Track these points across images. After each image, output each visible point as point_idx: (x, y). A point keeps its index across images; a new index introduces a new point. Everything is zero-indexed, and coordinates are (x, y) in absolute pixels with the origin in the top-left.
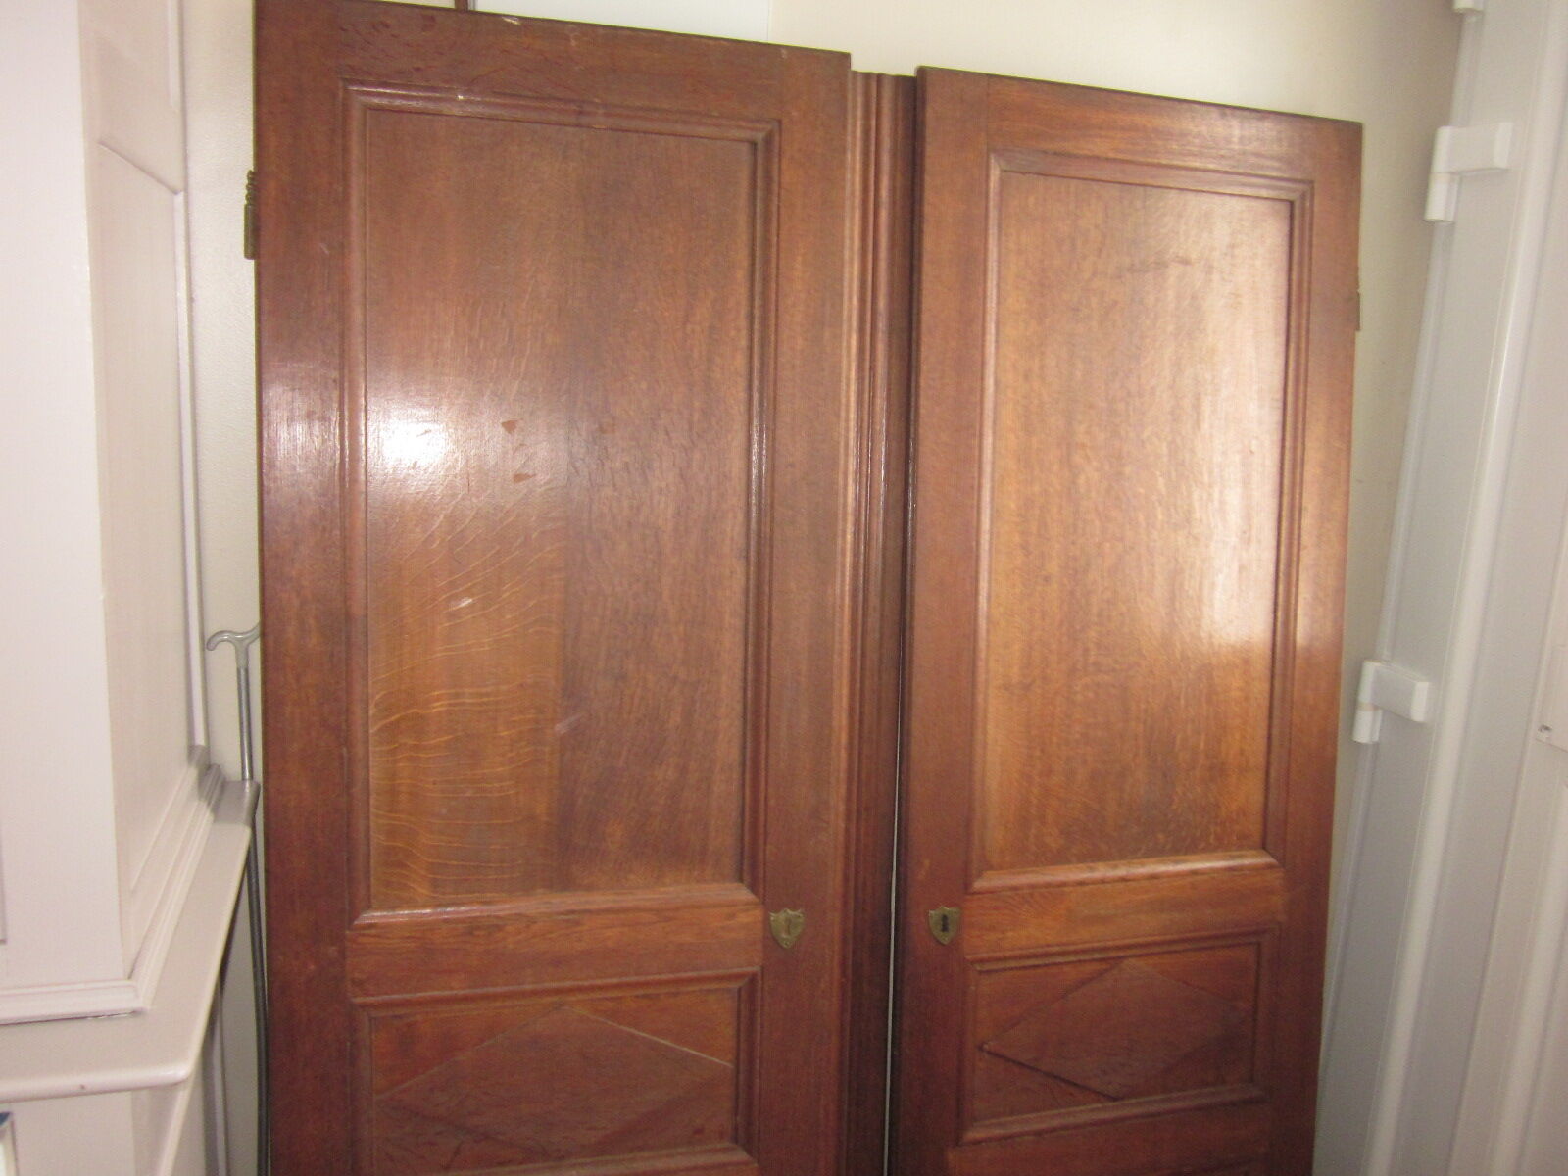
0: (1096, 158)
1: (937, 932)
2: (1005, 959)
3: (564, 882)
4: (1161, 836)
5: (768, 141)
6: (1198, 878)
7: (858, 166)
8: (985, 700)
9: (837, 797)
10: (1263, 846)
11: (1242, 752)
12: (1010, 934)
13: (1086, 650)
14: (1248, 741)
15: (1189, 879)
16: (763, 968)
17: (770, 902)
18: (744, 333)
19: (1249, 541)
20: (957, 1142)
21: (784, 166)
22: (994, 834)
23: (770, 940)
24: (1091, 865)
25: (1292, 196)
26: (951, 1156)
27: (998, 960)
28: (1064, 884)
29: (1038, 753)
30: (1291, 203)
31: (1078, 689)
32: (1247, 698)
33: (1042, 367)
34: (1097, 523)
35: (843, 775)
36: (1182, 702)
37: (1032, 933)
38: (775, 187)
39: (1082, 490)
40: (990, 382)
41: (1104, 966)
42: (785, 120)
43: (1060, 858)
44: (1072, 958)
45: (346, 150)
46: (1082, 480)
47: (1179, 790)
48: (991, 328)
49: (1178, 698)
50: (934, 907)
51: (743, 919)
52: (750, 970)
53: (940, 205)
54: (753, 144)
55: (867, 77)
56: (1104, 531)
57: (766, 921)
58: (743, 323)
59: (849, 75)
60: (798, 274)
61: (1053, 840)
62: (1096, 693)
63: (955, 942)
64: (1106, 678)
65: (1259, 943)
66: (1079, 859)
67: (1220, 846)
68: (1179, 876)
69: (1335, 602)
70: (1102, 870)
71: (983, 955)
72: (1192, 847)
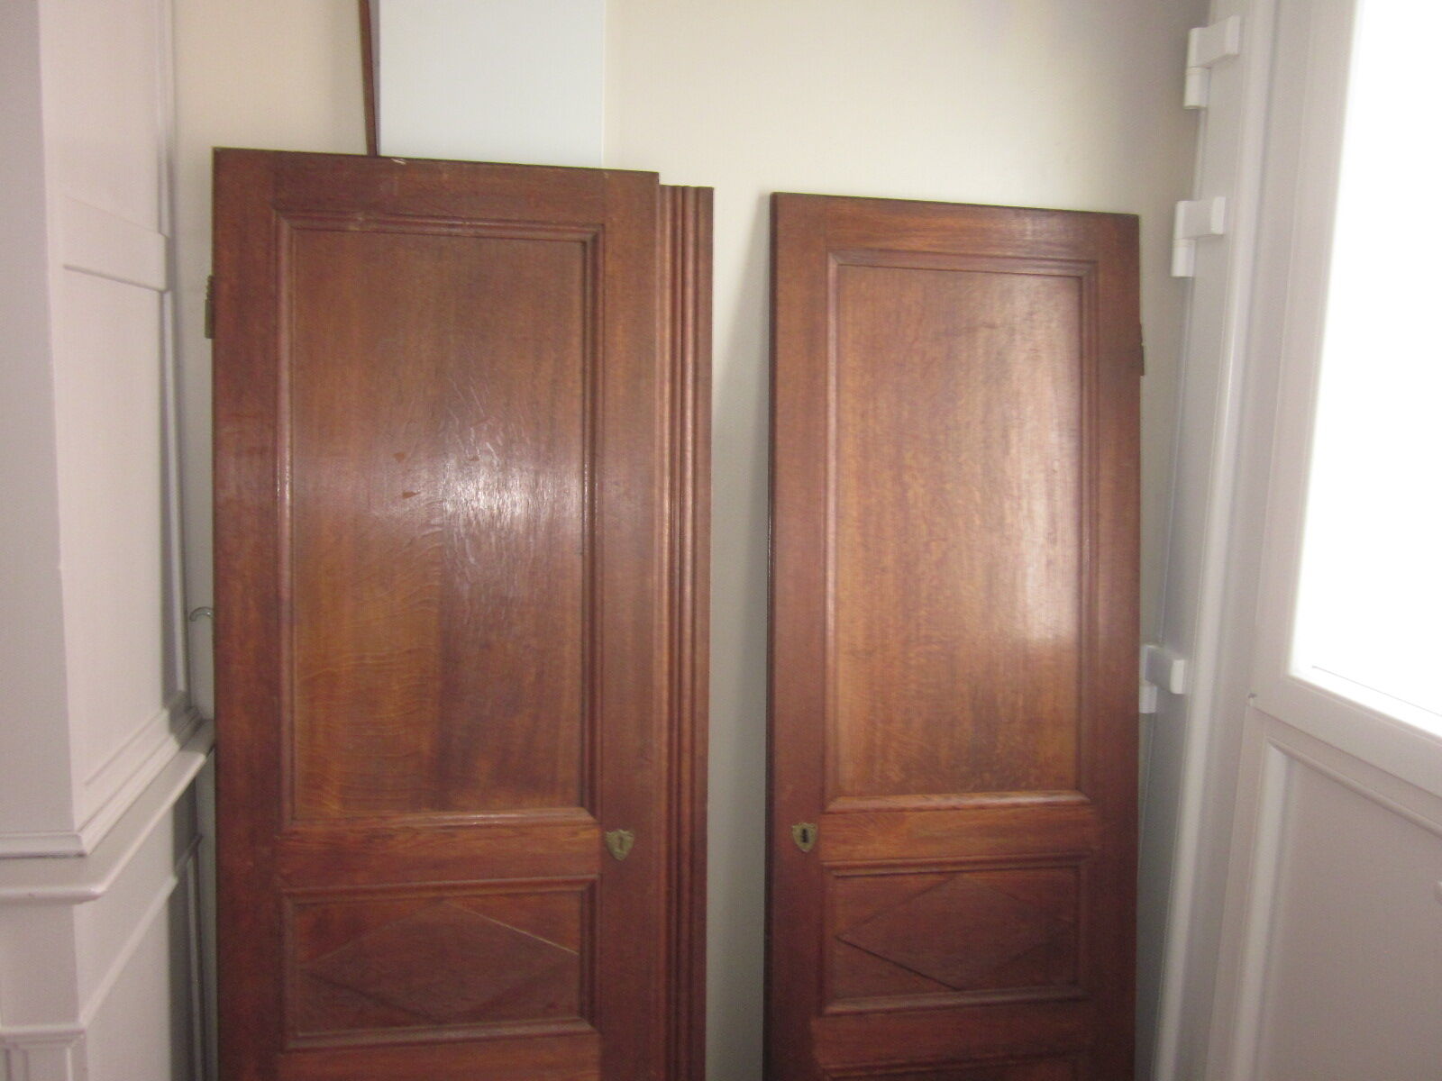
0: (914, 252)
1: (799, 842)
2: (857, 867)
4: (987, 776)
5: (594, 239)
6: (1019, 810)
8: (835, 663)
10: (1077, 788)
11: (1055, 710)
12: (859, 847)
13: (918, 625)
14: (1061, 700)
15: (1012, 811)
16: (603, 876)
17: (605, 823)
19: (1054, 541)
20: (820, 1014)
22: (848, 771)
24: (927, 796)
25: (1080, 273)
26: (814, 1024)
27: (849, 868)
28: (903, 810)
29: (880, 705)
30: (1079, 279)
31: (912, 655)
32: (1056, 667)
33: (875, 409)
34: (924, 527)
36: (1002, 669)
37: (879, 847)
39: (911, 502)
40: (832, 421)
41: (941, 878)
43: (902, 790)
44: (914, 870)
46: (910, 494)
47: (1002, 739)
48: (832, 380)
49: (998, 665)
50: (797, 821)
51: (585, 835)
55: (674, 189)
56: (931, 533)
57: (603, 838)
58: (578, 377)
59: (658, 190)
60: (619, 340)
61: (895, 775)
62: (927, 659)
63: (814, 850)
64: (936, 648)
65: (1078, 867)
66: (917, 790)
67: (1040, 785)
68: (1003, 808)
69: (1130, 590)
70: (937, 800)
71: (838, 864)
72: (1014, 786)
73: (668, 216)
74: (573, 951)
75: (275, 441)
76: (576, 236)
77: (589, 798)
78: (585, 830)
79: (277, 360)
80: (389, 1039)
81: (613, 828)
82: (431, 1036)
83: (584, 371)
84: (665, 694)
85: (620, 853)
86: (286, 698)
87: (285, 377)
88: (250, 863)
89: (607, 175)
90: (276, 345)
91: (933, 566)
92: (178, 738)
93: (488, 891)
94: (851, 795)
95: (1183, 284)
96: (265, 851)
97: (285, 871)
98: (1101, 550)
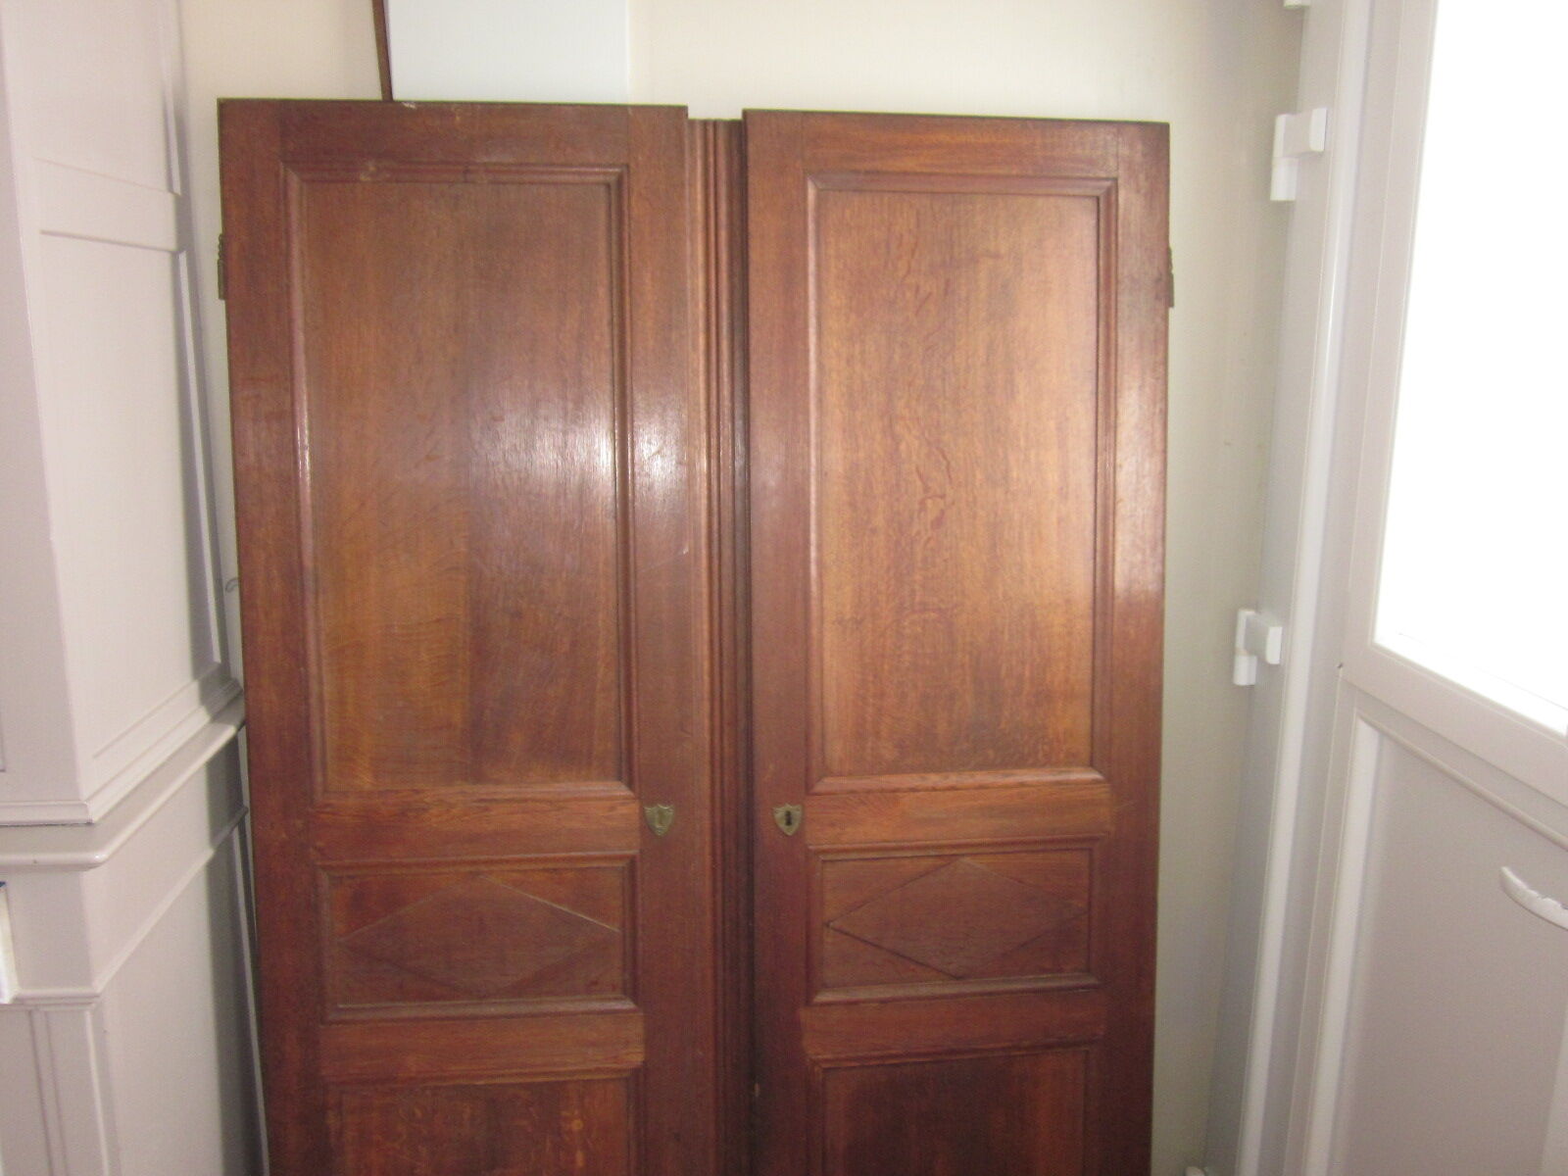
0: (904, 173)
1: (782, 825)
2: (846, 851)
3: (479, 777)
4: (991, 753)
5: (620, 182)
6: (1026, 789)
7: (700, 197)
8: (821, 632)
9: (701, 714)
10: (1091, 764)
11: (1067, 681)
12: (848, 830)
13: (913, 592)
14: (1075, 671)
15: (1016, 791)
16: (641, 852)
17: (645, 798)
18: (607, 338)
19: (1066, 498)
20: (808, 1003)
21: (633, 203)
22: (836, 750)
23: (646, 828)
24: (923, 775)
25: (1097, 192)
26: (804, 1014)
27: (837, 851)
28: (896, 790)
29: (871, 678)
30: (1097, 199)
31: (906, 624)
32: (1070, 634)
33: (863, 352)
34: (919, 483)
35: (706, 696)
36: (1006, 637)
37: (870, 830)
38: (626, 219)
39: (904, 455)
41: (939, 862)
42: (632, 165)
43: (894, 769)
44: (909, 854)
45: (288, 215)
46: (903, 447)
47: (1006, 713)
49: (1003, 633)
50: (780, 804)
51: (623, 810)
52: (630, 852)
53: (764, 224)
54: (608, 186)
55: (705, 123)
56: (926, 489)
57: (643, 815)
58: (606, 330)
59: (686, 124)
60: (647, 288)
61: (888, 753)
62: (923, 628)
63: (799, 834)
64: (933, 615)
65: (1091, 850)
66: (913, 770)
67: (1048, 762)
68: (1007, 787)
69: (1154, 549)
70: (934, 779)
71: (826, 847)
72: (1021, 762)
73: (699, 152)
74: (614, 928)
75: (293, 404)
76: (601, 178)
77: (627, 772)
78: (623, 804)
79: (291, 321)
80: (429, 1013)
81: (652, 803)
82: (470, 1011)
83: (611, 323)
84: (706, 665)
85: (660, 828)
86: (313, 669)
87: (300, 338)
88: (284, 836)
89: (630, 112)
90: (289, 305)
91: (929, 527)
92: (209, 709)
93: (526, 867)
94: (840, 775)
95: (1284, 208)
96: (299, 823)
97: (320, 844)
98: (1120, 505)
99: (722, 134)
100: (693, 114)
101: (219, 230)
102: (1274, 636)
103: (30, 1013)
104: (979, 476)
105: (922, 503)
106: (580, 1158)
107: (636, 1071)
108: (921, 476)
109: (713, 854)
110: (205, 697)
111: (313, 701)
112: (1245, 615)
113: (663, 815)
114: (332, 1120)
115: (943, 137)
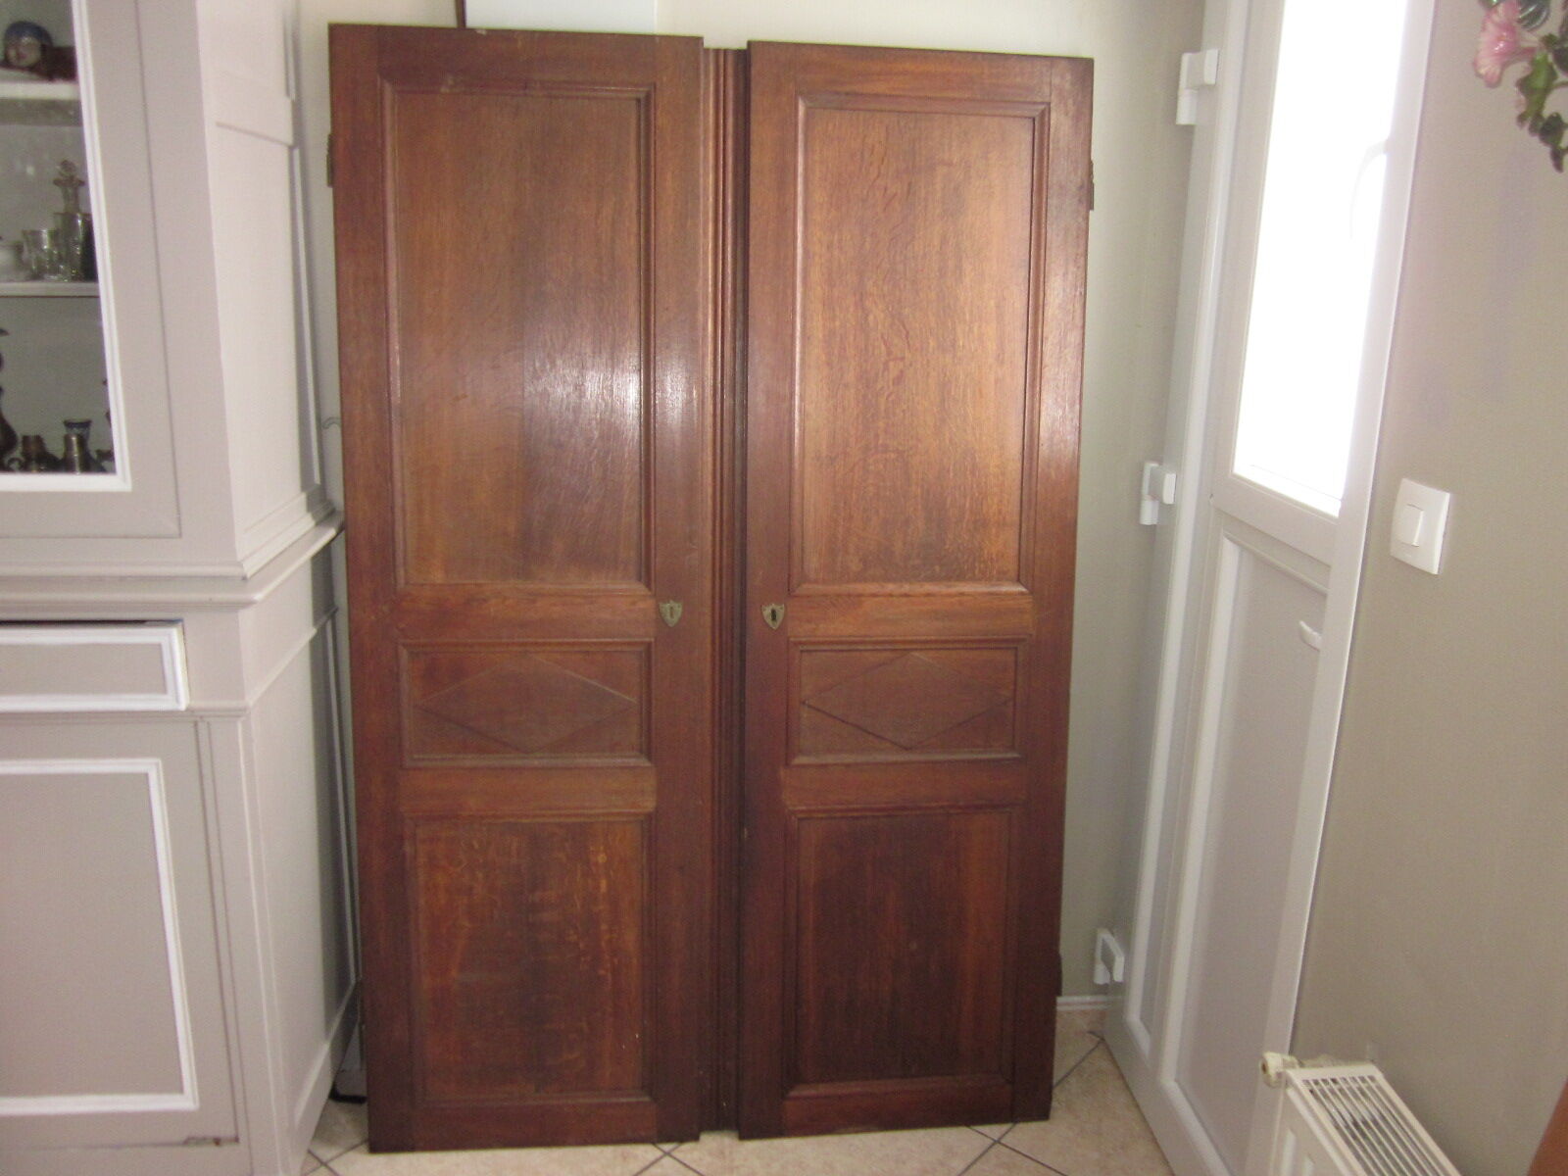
0: (877, 95)
1: (769, 620)
2: (819, 643)
3: (528, 575)
4: (937, 568)
5: (648, 96)
6: (964, 598)
7: (711, 111)
8: (803, 466)
9: (705, 529)
10: (1018, 580)
11: (1000, 512)
12: (822, 627)
13: (877, 436)
14: (1006, 501)
15: (957, 599)
16: (656, 638)
17: (659, 595)
18: (635, 224)
19: (1002, 363)
20: (787, 764)
21: (658, 115)
22: (813, 562)
23: (660, 621)
24: (882, 583)
25: (1033, 114)
26: (782, 773)
27: (814, 643)
28: (860, 595)
29: (841, 505)
30: (1034, 121)
31: (871, 461)
32: (1003, 474)
33: (840, 241)
34: (883, 347)
35: (709, 516)
36: (952, 474)
37: (840, 627)
38: (652, 128)
39: (871, 324)
40: (800, 251)
41: (894, 655)
42: (659, 84)
43: (860, 578)
44: (869, 647)
45: (382, 116)
46: (871, 318)
47: (950, 536)
48: (800, 214)
49: (948, 471)
50: (768, 603)
51: (641, 605)
52: (647, 640)
53: (762, 134)
54: (638, 100)
55: (718, 51)
56: (889, 353)
57: (659, 607)
58: (634, 215)
59: (702, 52)
60: (668, 185)
61: (855, 566)
62: (885, 466)
63: (783, 628)
64: (893, 456)
65: (1016, 648)
66: (874, 579)
67: (984, 577)
68: (950, 595)
69: (1072, 406)
70: (890, 587)
71: (804, 639)
72: (961, 577)
73: (712, 75)
74: (634, 700)
75: (385, 272)
76: (634, 95)
77: (646, 575)
78: (643, 600)
79: (384, 204)
81: (667, 600)
83: (639, 212)
84: (710, 490)
85: (671, 621)
86: (398, 485)
87: (391, 217)
88: (373, 618)
89: (658, 40)
90: (383, 192)
91: (891, 383)
92: (314, 517)
93: (563, 649)
94: (816, 582)
95: (1188, 130)
96: (385, 608)
97: (402, 626)
98: (1045, 371)
99: (730, 59)
100: (709, 43)
101: (328, 129)
102: (1170, 480)
103: (196, 724)
104: (932, 343)
105: (886, 364)
106: (603, 884)
107: (649, 817)
108: (885, 343)
109: (713, 642)
110: (311, 506)
111: (398, 511)
112: (1150, 466)
113: (673, 612)
114: (408, 848)
115: (908, 66)
